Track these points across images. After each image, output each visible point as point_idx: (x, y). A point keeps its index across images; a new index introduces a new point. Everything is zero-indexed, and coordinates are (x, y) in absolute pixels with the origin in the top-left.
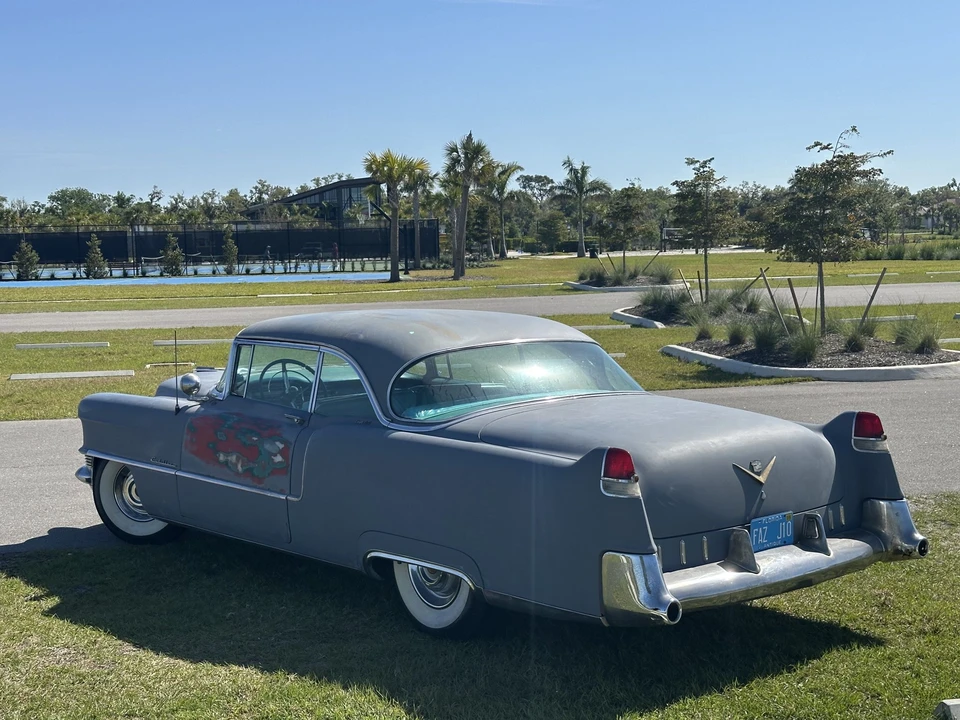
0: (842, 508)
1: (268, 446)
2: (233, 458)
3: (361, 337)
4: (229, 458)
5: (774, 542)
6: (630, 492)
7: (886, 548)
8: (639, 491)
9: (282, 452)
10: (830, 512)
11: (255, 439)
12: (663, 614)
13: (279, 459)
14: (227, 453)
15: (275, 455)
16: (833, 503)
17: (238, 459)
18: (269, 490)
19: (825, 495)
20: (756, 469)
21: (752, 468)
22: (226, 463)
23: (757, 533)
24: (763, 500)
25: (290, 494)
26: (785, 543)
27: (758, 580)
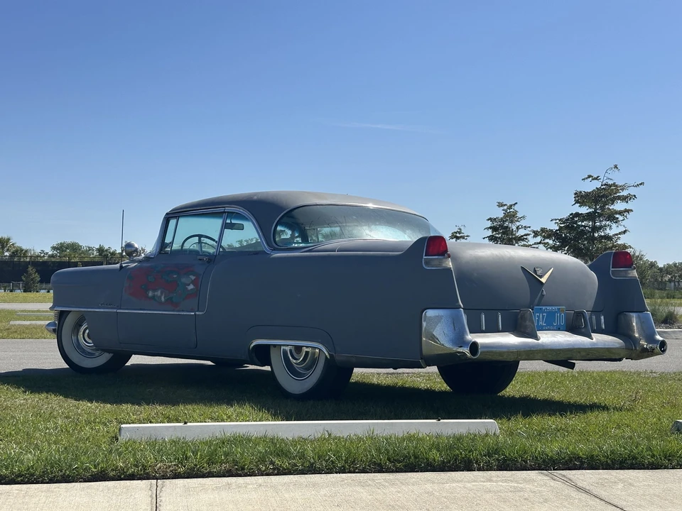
0: (602, 318)
1: (184, 280)
2: (159, 293)
3: (255, 198)
4: (156, 293)
5: (550, 326)
6: (444, 265)
7: (635, 347)
8: (451, 264)
9: (194, 282)
10: (594, 317)
11: (175, 276)
12: (466, 350)
13: (191, 287)
14: (155, 290)
15: (189, 285)
16: (595, 311)
17: (162, 293)
18: (183, 311)
19: (590, 304)
20: (539, 273)
21: (535, 271)
22: (153, 298)
23: (539, 317)
24: (543, 296)
25: (198, 311)
26: (559, 329)
27: (539, 345)
